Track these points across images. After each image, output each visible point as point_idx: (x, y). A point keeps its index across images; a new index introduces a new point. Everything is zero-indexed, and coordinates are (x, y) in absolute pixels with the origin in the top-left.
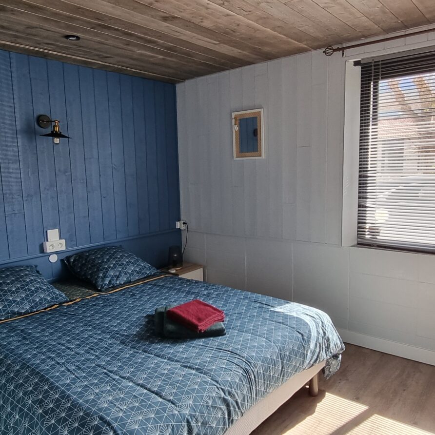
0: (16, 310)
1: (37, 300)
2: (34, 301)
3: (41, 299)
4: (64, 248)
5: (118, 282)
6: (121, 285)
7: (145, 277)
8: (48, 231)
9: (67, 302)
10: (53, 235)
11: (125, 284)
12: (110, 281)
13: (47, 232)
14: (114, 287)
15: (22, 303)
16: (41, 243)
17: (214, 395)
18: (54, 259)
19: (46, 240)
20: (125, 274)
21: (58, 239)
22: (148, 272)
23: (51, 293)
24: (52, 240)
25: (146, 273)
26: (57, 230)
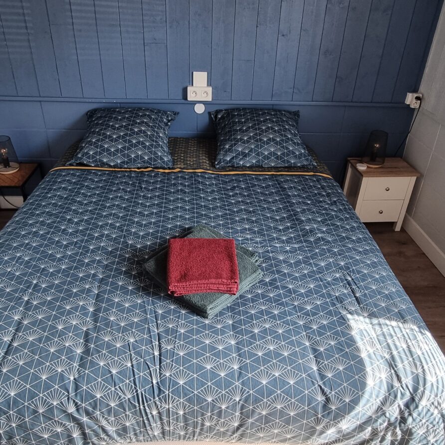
0: (105, 161)
1: (133, 156)
2: (128, 156)
3: (137, 157)
4: (209, 99)
5: (241, 163)
6: (244, 168)
7: (285, 167)
8: (194, 73)
9: (164, 168)
10: (200, 78)
11: (251, 168)
12: (233, 158)
13: (192, 73)
14: (234, 168)
15: (114, 155)
16: (185, 86)
17: (55, 403)
18: (200, 109)
19: (191, 84)
20: (258, 154)
21: (206, 85)
22: (293, 162)
23: (151, 152)
24: (197, 86)
25: (288, 162)
26: (206, 73)
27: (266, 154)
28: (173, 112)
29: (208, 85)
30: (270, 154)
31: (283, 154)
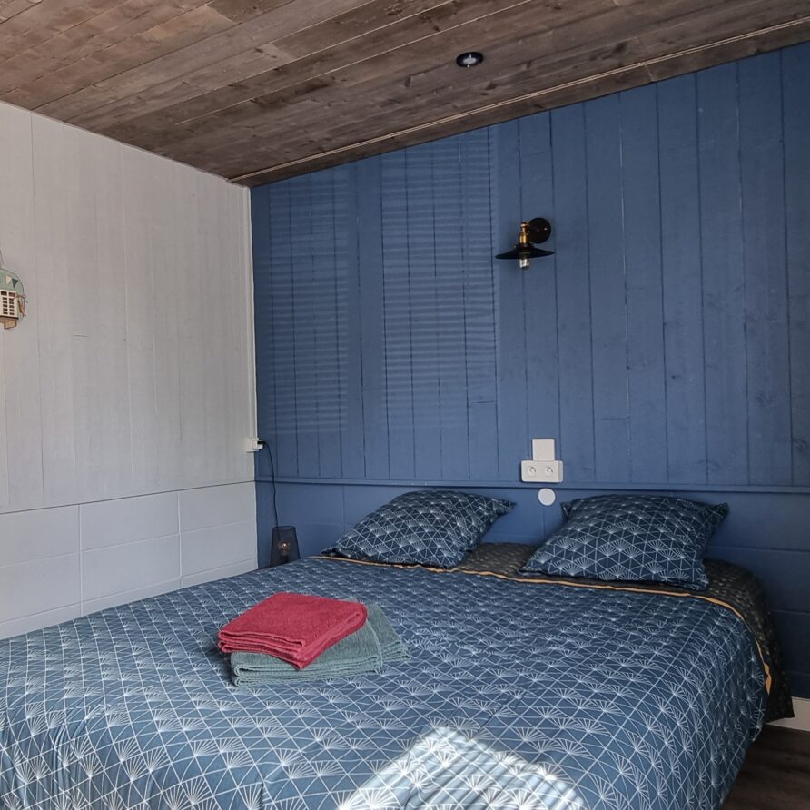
8: (534, 440)
10: (544, 448)
13: (531, 441)
16: (517, 461)
19: (528, 456)
21: (553, 459)
22: (654, 572)
23: (426, 543)
24: (540, 459)
25: (645, 571)
26: (552, 440)
27: (608, 555)
28: (503, 501)
29: (556, 459)
30: (615, 556)
31: (639, 558)
